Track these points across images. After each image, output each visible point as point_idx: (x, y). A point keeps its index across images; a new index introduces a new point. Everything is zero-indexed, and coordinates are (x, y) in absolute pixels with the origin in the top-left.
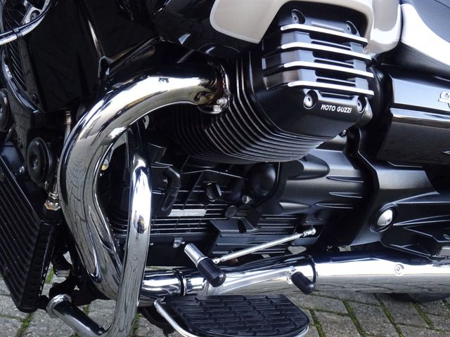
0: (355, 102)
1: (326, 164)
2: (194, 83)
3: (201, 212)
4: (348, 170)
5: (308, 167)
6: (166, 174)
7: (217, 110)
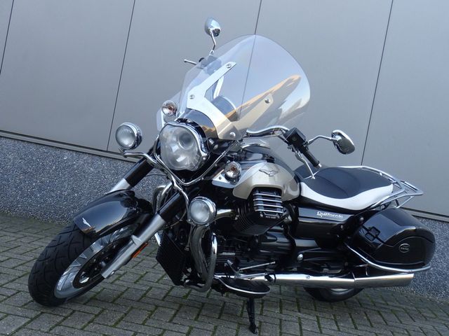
0: (277, 215)
1: (275, 237)
2: (229, 211)
3: (233, 254)
4: (285, 240)
5: (269, 238)
6: (221, 239)
7: (236, 219)
